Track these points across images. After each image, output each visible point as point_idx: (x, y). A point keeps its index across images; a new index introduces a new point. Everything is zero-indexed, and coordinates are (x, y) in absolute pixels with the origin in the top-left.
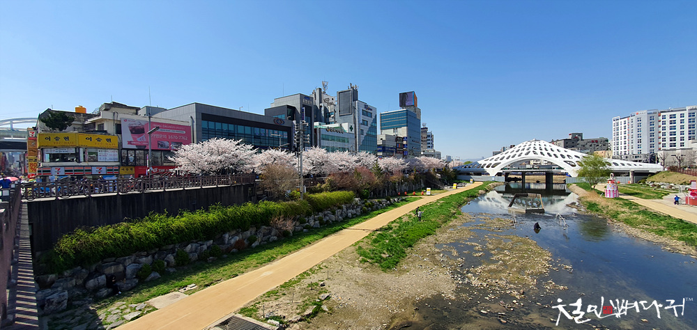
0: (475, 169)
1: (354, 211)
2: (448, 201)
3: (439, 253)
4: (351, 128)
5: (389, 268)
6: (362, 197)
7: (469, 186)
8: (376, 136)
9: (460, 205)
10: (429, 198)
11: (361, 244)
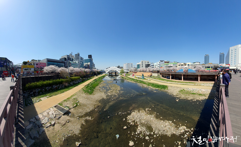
0: (104, 71)
1: (80, 81)
2: (100, 78)
3: (101, 89)
4: (78, 62)
5: (91, 94)
6: (82, 78)
7: (103, 75)
8: (83, 64)
9: (102, 79)
10: (96, 77)
11: (83, 89)
